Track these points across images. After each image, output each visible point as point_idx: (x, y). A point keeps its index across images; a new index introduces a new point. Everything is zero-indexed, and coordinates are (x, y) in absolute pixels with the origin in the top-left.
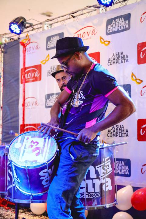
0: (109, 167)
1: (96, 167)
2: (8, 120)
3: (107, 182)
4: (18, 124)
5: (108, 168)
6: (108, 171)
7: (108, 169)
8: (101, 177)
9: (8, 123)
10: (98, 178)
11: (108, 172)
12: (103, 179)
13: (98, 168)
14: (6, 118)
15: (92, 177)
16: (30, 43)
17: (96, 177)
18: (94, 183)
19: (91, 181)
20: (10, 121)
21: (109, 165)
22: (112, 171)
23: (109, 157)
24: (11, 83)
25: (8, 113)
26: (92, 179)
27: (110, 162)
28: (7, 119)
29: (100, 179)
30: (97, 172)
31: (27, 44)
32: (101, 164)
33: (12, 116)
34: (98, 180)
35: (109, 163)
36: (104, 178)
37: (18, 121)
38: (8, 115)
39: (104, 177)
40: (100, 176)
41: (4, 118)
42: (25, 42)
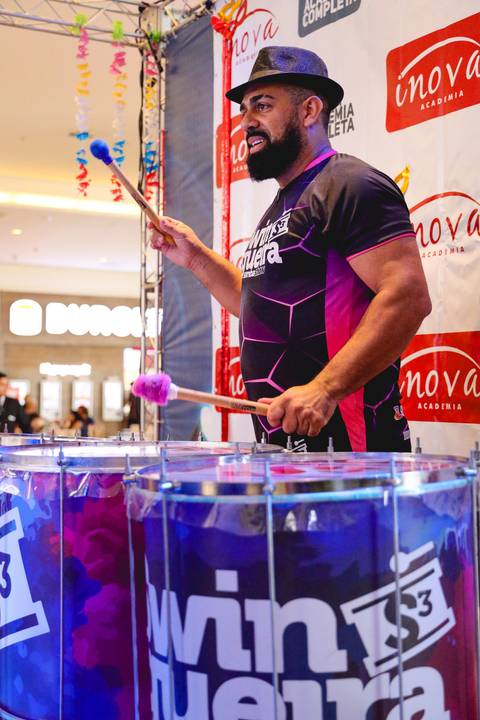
0: (426, 602)
1: (347, 608)
2: (181, 332)
3: (418, 691)
4: (211, 348)
5: (425, 608)
6: (425, 625)
7: (423, 614)
8: (378, 664)
9: (180, 344)
10: (356, 669)
11: (421, 635)
12: (386, 677)
13: (355, 611)
14: (175, 323)
15: (316, 664)
16: (245, 17)
17: (343, 667)
18: (330, 699)
19: (314, 687)
20: (185, 336)
21: (428, 593)
22: (452, 623)
23: (429, 547)
24: (187, 187)
25: (181, 307)
26: (322, 679)
27: (439, 573)
28: (177, 328)
29: (366, 679)
30: (348, 638)
31: (237, 23)
32: (375, 587)
33: (191, 316)
34: (356, 683)
35: (433, 583)
36: (393, 673)
37: (208, 334)
38: (179, 315)
39: (393, 663)
40: (369, 663)
41: (168, 327)
42: (231, 16)
